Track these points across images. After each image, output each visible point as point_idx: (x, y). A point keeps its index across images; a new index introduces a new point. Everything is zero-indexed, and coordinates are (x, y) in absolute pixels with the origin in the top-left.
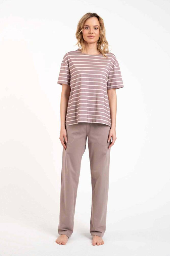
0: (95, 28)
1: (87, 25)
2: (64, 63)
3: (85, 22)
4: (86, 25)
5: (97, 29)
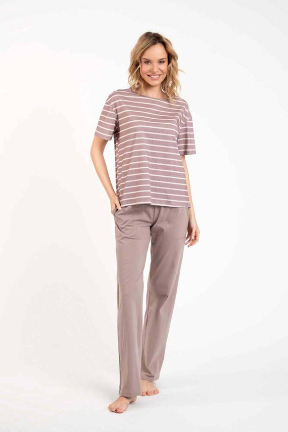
0: (161, 62)
1: (146, 58)
2: (108, 105)
3: (142, 54)
4: (144, 59)
5: (164, 62)
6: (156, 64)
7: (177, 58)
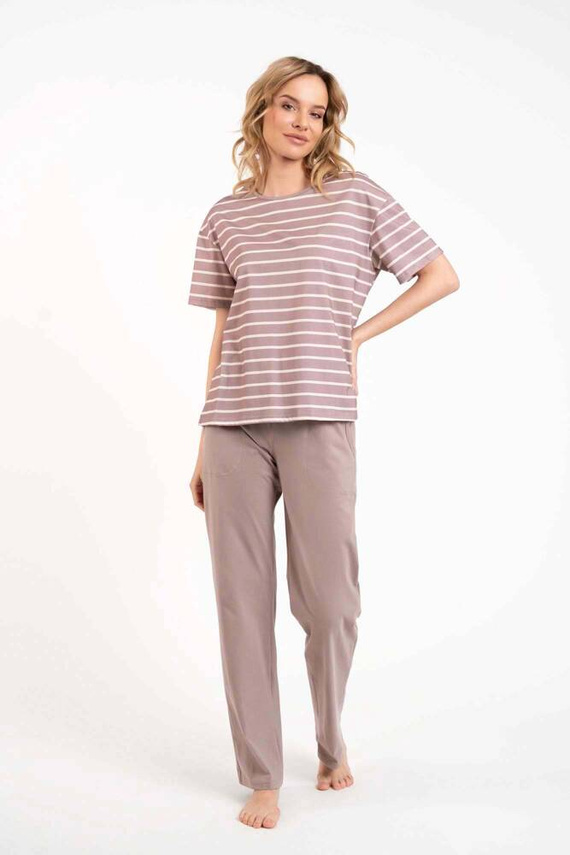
2: (204, 237)
5: (318, 116)
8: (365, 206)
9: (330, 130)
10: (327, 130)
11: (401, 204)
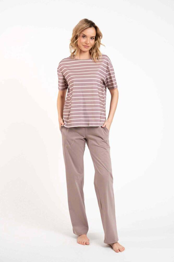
4: (83, 34)
6: (89, 39)
7: (102, 37)
8: (107, 65)
9: (97, 42)
10: (96, 42)
11: (114, 69)
